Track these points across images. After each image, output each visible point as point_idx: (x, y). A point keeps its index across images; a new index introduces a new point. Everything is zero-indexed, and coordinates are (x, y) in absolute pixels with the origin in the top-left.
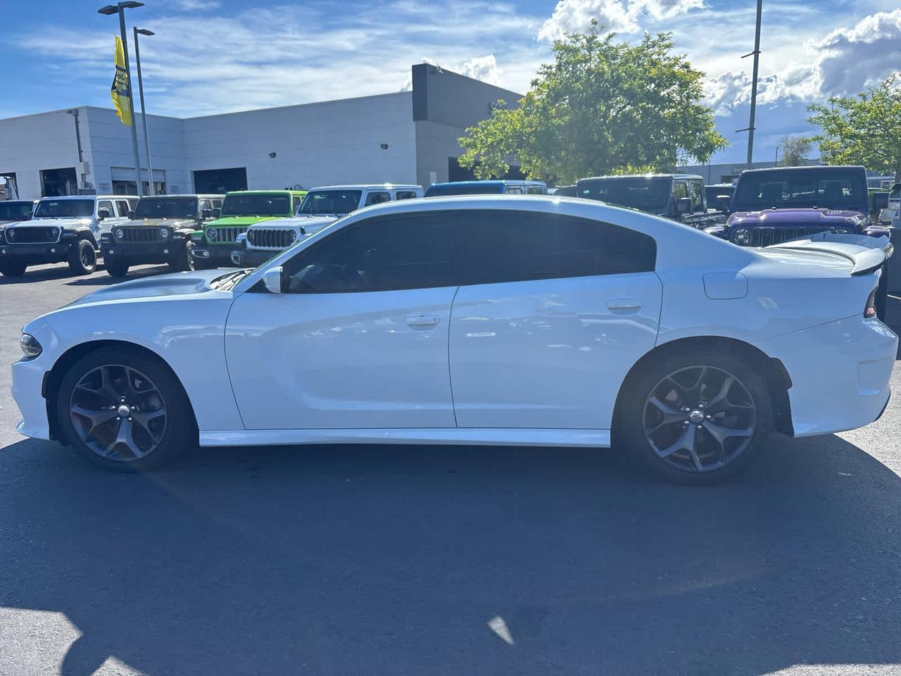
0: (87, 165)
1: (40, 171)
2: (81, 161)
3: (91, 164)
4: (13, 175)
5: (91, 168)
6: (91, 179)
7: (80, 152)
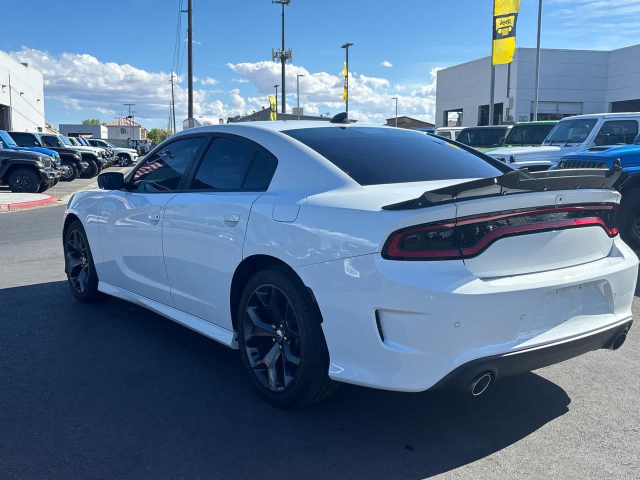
0: (511, 100)
1: (479, 106)
2: (508, 97)
3: (515, 99)
4: (461, 110)
5: (515, 102)
6: (513, 113)
7: (509, 88)
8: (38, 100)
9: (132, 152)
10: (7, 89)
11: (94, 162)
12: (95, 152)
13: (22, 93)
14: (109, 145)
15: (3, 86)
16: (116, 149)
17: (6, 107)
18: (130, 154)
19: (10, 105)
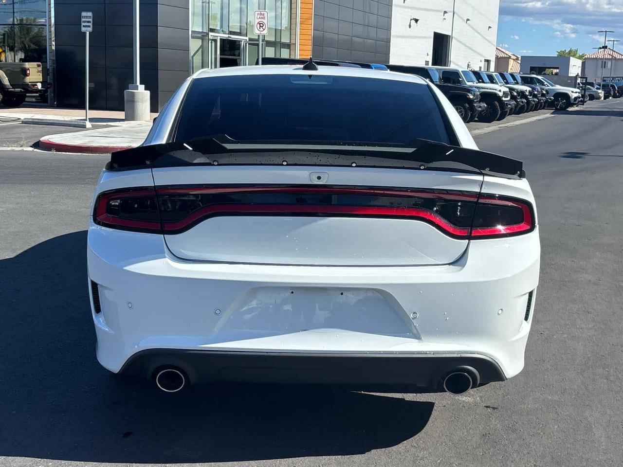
8: (490, 27)
9: (572, 92)
10: (449, 16)
11: (496, 102)
12: (500, 91)
13: (468, 20)
14: (546, 83)
15: (445, 12)
16: (551, 87)
17: (447, 36)
18: (570, 93)
19: (450, 35)
